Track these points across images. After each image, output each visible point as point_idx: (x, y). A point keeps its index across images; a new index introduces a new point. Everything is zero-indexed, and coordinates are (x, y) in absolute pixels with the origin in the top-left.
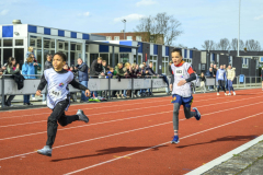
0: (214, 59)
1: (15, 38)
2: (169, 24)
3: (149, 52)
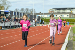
0: (29, 16)
3: (13, 14)
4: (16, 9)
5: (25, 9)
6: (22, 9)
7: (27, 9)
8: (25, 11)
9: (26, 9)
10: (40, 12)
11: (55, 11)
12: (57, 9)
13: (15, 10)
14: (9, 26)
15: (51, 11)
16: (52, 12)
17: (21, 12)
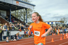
1: (53, 24)
2: (66, 19)
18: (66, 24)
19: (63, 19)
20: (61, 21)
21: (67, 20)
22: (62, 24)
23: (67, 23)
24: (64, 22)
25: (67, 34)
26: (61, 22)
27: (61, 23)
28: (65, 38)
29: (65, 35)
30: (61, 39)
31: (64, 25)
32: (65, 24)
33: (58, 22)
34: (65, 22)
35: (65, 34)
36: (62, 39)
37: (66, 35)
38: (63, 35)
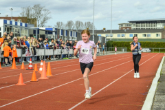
3: (59, 34)
4: (58, 24)
5: (75, 23)
6: (70, 24)
7: (79, 23)
8: (74, 27)
9: (77, 22)
10: (105, 29)
11: (133, 27)
12: (137, 22)
13: (56, 24)
14: (60, 55)
15: (124, 26)
16: (126, 28)
17: (67, 28)
18: (44, 28)
19: (33, 12)
20: (25, 16)
21: (48, 16)
22: (30, 30)
23: (45, 24)
24: (35, 20)
25: (42, 64)
26: (27, 20)
27: (24, 25)
28: (34, 79)
29: (36, 69)
30: (20, 83)
31: (34, 31)
32: (39, 30)
33: (16, 19)
34: (39, 22)
35: (36, 63)
36: (24, 81)
37: (41, 69)
38: (30, 66)
